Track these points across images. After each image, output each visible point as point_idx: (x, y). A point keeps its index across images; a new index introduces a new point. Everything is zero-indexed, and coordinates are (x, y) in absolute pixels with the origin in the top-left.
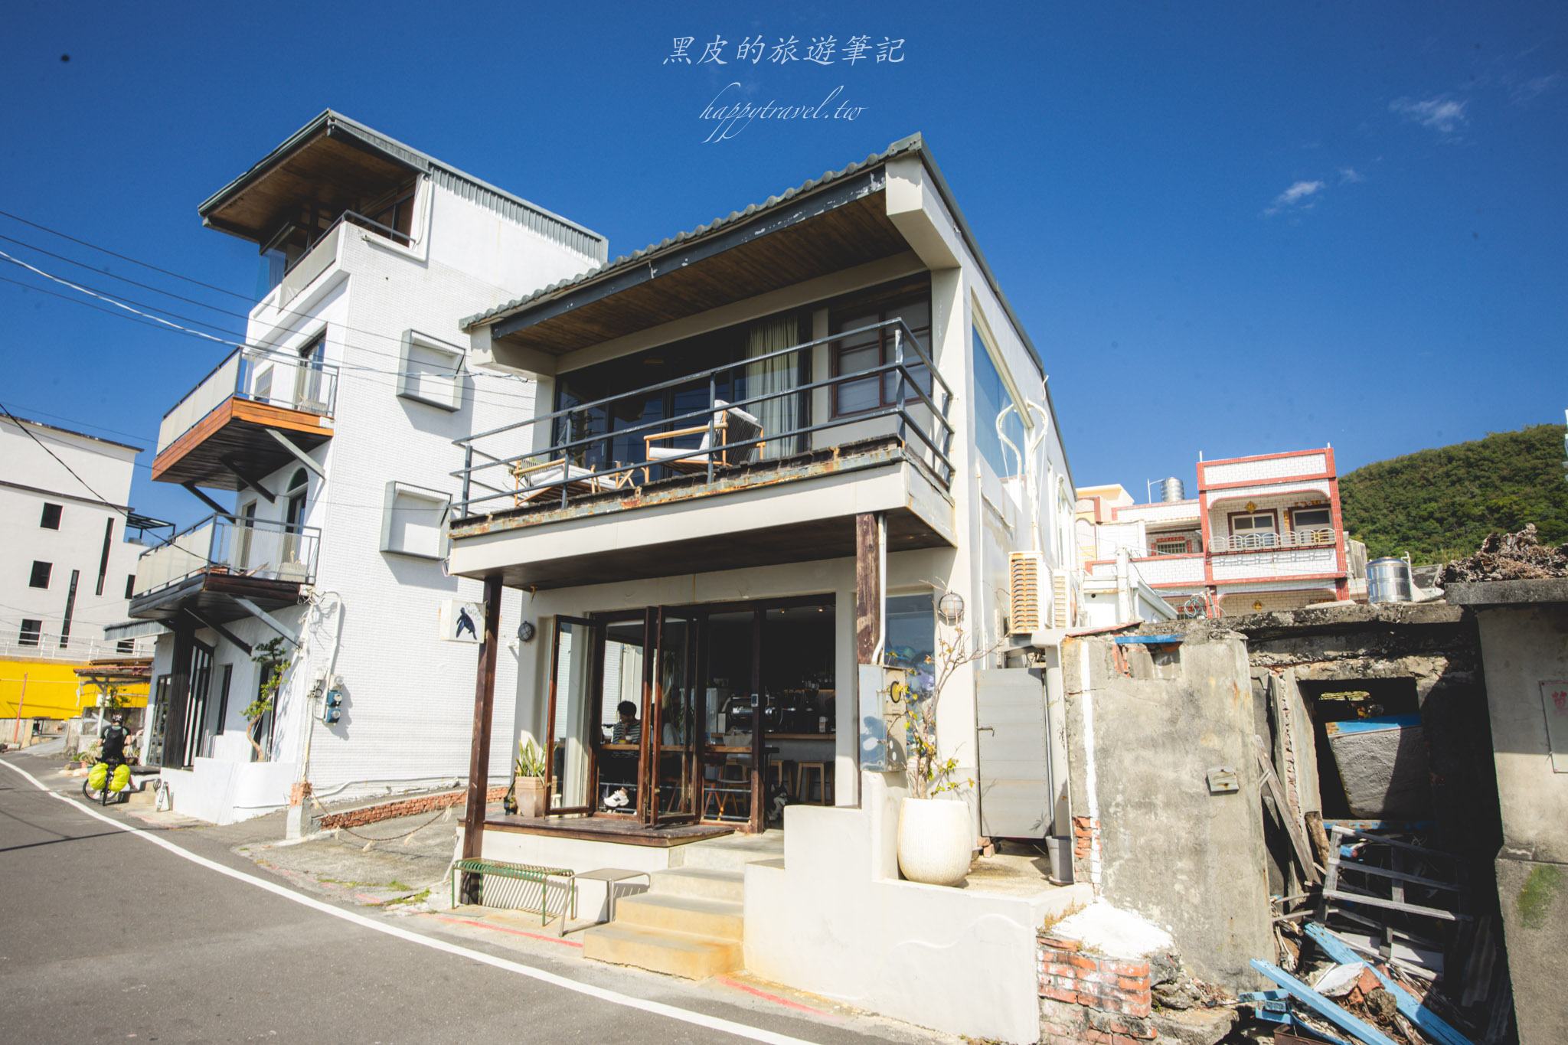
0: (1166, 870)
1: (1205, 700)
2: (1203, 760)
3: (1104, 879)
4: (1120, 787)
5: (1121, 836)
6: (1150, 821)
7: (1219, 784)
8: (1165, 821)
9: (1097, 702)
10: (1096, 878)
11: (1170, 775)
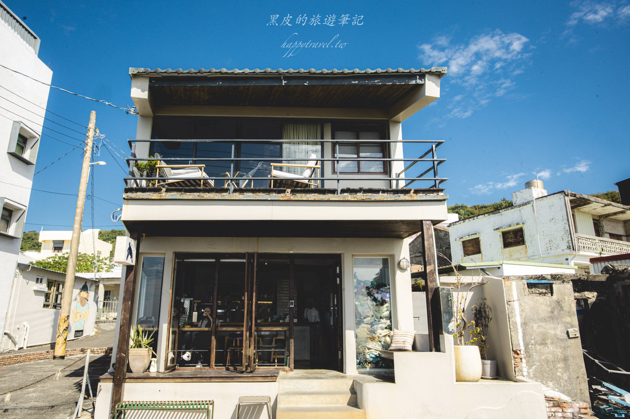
0: (554, 368)
1: (564, 304)
2: (565, 326)
3: (529, 373)
4: (533, 337)
5: (535, 356)
6: (546, 350)
7: (573, 335)
8: (552, 349)
9: (521, 305)
10: (525, 374)
11: (552, 332)
